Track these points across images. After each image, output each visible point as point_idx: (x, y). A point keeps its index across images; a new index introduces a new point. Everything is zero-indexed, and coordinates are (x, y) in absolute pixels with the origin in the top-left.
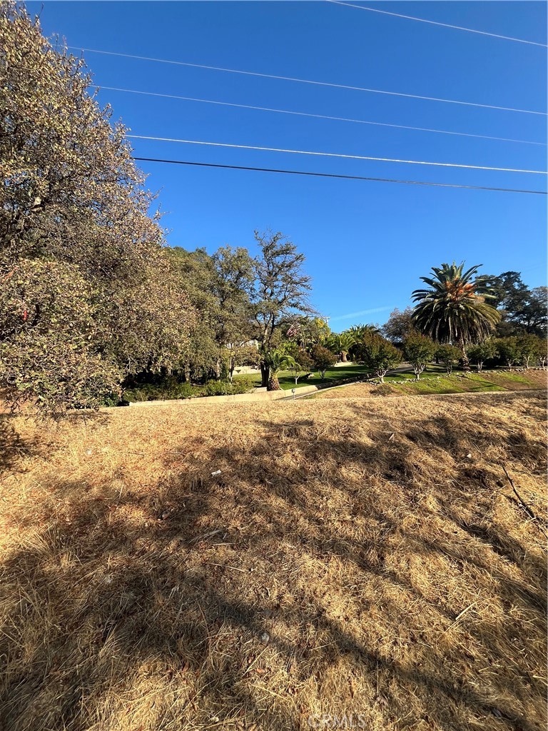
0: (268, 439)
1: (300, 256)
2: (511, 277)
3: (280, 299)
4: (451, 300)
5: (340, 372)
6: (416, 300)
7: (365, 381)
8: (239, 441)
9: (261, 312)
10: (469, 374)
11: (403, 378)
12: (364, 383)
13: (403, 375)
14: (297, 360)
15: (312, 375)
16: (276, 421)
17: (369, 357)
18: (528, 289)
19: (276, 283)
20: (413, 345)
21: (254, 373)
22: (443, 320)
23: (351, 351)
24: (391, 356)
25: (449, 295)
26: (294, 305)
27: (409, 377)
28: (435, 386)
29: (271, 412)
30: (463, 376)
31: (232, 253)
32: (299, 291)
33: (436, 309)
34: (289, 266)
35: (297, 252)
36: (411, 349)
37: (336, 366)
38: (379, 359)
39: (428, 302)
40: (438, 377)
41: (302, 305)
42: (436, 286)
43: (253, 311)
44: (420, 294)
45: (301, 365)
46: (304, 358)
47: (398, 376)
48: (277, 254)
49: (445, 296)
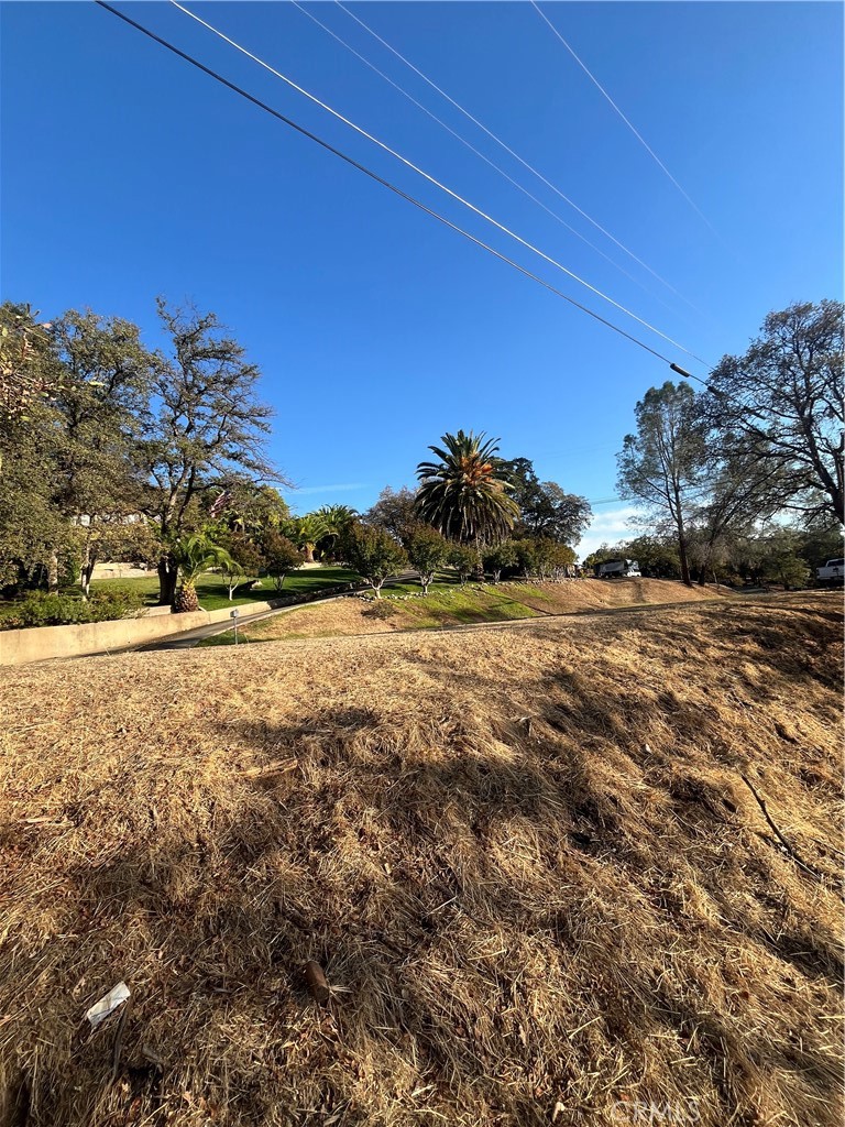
0: (267, 783)
1: (251, 369)
2: (523, 464)
3: (210, 438)
4: (467, 484)
5: (305, 579)
6: (422, 476)
7: (351, 596)
8: (178, 817)
9: (164, 460)
10: (486, 586)
11: (406, 592)
12: (350, 598)
13: (404, 586)
14: (233, 554)
15: (259, 584)
16: (275, 717)
17: (361, 558)
18: (539, 483)
19: (199, 409)
20: (421, 542)
21: (145, 577)
22: (456, 510)
23: (320, 546)
24: (393, 556)
25: (465, 476)
26: (235, 457)
27: (414, 590)
28: (449, 603)
29: (248, 690)
30: (479, 589)
31: (101, 327)
32: (244, 432)
33: (448, 494)
34: (230, 382)
35: (245, 360)
36: (419, 548)
37: (302, 568)
38: (375, 561)
39: (438, 482)
40: (451, 591)
41: (251, 457)
42: (449, 460)
43: (149, 455)
44: (427, 470)
45: (242, 566)
46: (247, 553)
47: (399, 588)
48: (205, 354)
49: (460, 477)
